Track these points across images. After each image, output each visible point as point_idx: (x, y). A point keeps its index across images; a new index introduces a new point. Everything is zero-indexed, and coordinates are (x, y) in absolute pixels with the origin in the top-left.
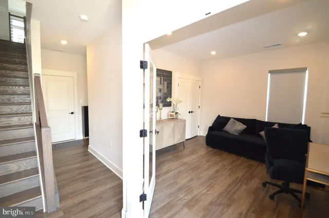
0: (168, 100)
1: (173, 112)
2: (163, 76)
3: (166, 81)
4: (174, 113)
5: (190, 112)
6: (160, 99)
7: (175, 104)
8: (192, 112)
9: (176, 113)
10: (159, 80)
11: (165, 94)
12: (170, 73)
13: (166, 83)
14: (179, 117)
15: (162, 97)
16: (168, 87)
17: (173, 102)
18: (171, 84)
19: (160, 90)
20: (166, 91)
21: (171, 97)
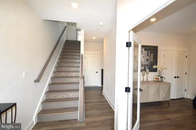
0: (154, 67)
1: (158, 76)
2: (150, 50)
3: (152, 53)
4: (160, 77)
5: (175, 77)
6: (147, 66)
7: (160, 70)
8: (178, 77)
9: (161, 77)
10: (147, 53)
11: (151, 62)
12: (156, 47)
13: (152, 55)
14: (164, 80)
15: (149, 64)
16: (154, 58)
17: (159, 69)
18: (157, 55)
19: (147, 60)
20: (152, 60)
21: (157, 65)
